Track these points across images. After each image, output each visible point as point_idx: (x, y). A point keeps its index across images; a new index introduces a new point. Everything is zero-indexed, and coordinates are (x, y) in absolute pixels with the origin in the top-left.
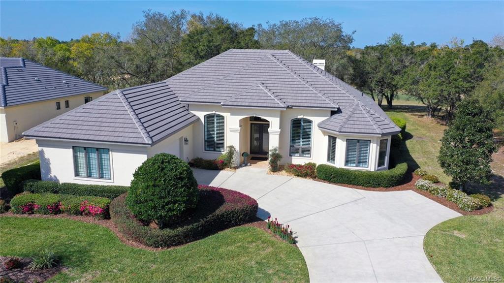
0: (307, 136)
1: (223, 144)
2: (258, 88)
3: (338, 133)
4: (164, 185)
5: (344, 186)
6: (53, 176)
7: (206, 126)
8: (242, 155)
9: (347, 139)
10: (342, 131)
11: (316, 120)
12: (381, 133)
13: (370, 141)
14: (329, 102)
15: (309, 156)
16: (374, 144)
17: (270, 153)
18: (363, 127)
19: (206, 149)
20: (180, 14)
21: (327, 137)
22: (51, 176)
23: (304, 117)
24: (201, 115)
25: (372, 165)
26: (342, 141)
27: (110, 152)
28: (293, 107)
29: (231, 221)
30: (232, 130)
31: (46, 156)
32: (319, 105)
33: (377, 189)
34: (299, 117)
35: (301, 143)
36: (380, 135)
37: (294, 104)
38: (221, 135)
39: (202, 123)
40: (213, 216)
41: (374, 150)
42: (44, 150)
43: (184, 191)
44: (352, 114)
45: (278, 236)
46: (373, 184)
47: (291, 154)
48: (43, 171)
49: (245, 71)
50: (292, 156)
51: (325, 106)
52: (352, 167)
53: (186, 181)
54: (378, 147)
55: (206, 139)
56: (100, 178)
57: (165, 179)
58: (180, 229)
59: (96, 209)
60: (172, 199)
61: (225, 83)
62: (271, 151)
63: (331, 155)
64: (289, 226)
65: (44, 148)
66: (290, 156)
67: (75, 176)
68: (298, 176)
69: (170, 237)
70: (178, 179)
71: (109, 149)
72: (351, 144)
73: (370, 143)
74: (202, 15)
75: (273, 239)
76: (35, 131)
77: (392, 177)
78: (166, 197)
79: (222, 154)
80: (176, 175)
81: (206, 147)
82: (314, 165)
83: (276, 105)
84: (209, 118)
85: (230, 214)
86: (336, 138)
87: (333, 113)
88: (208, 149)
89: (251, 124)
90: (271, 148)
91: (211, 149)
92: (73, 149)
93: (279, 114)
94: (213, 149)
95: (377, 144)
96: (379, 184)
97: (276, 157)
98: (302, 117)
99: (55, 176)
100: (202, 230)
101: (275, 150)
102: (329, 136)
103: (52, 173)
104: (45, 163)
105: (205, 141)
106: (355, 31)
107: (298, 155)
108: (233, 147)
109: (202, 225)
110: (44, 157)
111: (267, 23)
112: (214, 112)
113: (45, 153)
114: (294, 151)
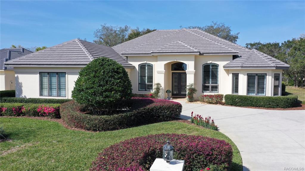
0: (215, 77)
1: (151, 86)
2: (178, 43)
3: (240, 68)
4: (103, 75)
5: (249, 108)
6: (24, 96)
7: (140, 72)
8: (166, 92)
9: (248, 74)
10: (244, 66)
11: (221, 64)
12: (275, 66)
13: (266, 74)
14: (231, 50)
15: (217, 92)
16: (269, 77)
17: (187, 87)
18: (260, 63)
19: (140, 90)
20: (124, 28)
21: (231, 75)
22: (22, 96)
23: (213, 62)
24: (136, 64)
25: (269, 92)
26: (244, 76)
27: (67, 75)
28: (204, 54)
29: (159, 117)
30: (159, 72)
31: (20, 81)
32: (223, 52)
33: (277, 109)
34: (208, 62)
35: (210, 82)
36: (275, 68)
37: (205, 52)
38: (151, 78)
39: (137, 71)
40: (144, 109)
41: (269, 82)
42: (19, 76)
43: (120, 82)
44: (250, 57)
45: (201, 127)
46: (273, 105)
47: (203, 91)
48: (17, 93)
49: (167, 37)
50: (204, 92)
51: (228, 52)
52: (253, 95)
53: (122, 75)
54: (273, 79)
55: (140, 82)
56: (58, 97)
57: (104, 71)
58: (116, 116)
59: (49, 109)
60: (109, 88)
61: (154, 44)
62: (188, 86)
63: (236, 88)
64: (210, 117)
65: (18, 75)
66: (202, 92)
67: (40, 96)
68: (210, 103)
69: (106, 121)
70: (115, 72)
71: (65, 73)
72: (251, 78)
73: (266, 76)
74: (138, 29)
75: (197, 127)
76: (14, 61)
77: (288, 99)
78: (104, 86)
79: (151, 92)
80: (113, 69)
81: (140, 89)
82: (222, 96)
83: (192, 51)
84: (142, 67)
85: (159, 109)
86: (239, 74)
87: (235, 57)
88: (141, 90)
89: (173, 73)
90: (188, 84)
91: (143, 90)
92: (40, 74)
93: (193, 58)
94: (144, 90)
95: (272, 77)
96: (277, 105)
97: (192, 91)
98: (211, 62)
99: (25, 96)
100: (134, 119)
101: (192, 85)
102: (233, 74)
103: (23, 93)
104: (18, 87)
105: (139, 84)
106: (239, 33)
107: (209, 92)
108: (160, 84)
109: (134, 115)
110: (18, 82)
111: (180, 27)
112: (145, 62)
113: (19, 78)
114: (205, 88)
